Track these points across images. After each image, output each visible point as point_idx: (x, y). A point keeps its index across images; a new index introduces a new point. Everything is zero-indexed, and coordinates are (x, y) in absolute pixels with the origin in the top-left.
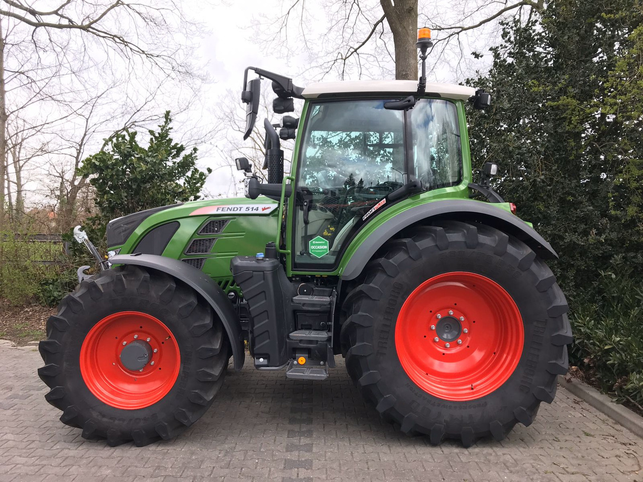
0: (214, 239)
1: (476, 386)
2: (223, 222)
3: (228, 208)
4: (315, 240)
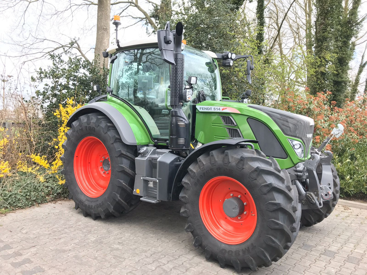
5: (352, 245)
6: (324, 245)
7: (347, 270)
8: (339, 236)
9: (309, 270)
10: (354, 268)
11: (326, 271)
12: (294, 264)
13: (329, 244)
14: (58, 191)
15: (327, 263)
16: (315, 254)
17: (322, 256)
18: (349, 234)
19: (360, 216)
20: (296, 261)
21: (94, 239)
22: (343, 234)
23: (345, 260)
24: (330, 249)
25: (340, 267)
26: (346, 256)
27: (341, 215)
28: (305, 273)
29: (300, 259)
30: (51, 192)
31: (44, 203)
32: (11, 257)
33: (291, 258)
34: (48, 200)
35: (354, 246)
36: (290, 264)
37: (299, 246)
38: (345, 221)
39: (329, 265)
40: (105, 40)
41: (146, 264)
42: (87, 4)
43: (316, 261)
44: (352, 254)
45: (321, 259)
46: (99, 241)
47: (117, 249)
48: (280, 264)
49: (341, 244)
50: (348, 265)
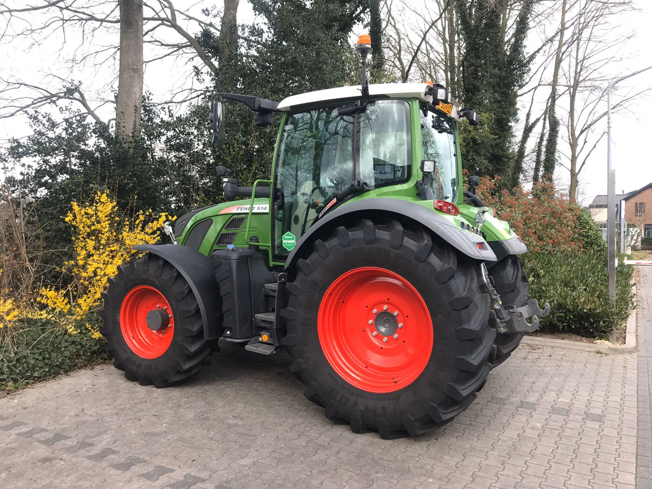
0: (236, 233)
1: (399, 381)
2: (242, 220)
3: (245, 208)
4: (286, 236)
5: (553, 394)
6: (519, 396)
7: (555, 423)
8: (535, 383)
9: (508, 427)
10: (564, 420)
11: (530, 426)
12: (488, 422)
13: (525, 395)
14: (93, 348)
15: (528, 417)
16: (510, 407)
17: (520, 409)
18: (546, 380)
19: (554, 357)
20: (489, 418)
21: (193, 414)
22: (538, 380)
23: (549, 412)
24: (526, 400)
25: (545, 420)
26: (550, 407)
27: (529, 357)
28: (505, 430)
29: (494, 415)
30: (82, 352)
31: (74, 370)
32: (79, 449)
33: (482, 415)
34: (79, 365)
35: (557, 395)
36: (482, 422)
37: (487, 400)
38: (537, 364)
39: (531, 419)
40: (136, 89)
41: (290, 440)
42: (82, 19)
43: (514, 416)
44: (556, 404)
45: (519, 412)
46: (201, 417)
47: (236, 425)
48: (471, 424)
49: (540, 394)
50: (554, 417)
